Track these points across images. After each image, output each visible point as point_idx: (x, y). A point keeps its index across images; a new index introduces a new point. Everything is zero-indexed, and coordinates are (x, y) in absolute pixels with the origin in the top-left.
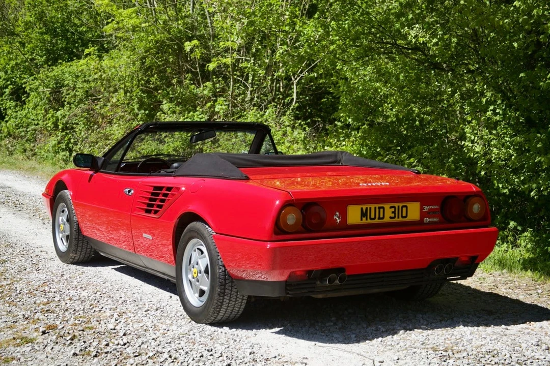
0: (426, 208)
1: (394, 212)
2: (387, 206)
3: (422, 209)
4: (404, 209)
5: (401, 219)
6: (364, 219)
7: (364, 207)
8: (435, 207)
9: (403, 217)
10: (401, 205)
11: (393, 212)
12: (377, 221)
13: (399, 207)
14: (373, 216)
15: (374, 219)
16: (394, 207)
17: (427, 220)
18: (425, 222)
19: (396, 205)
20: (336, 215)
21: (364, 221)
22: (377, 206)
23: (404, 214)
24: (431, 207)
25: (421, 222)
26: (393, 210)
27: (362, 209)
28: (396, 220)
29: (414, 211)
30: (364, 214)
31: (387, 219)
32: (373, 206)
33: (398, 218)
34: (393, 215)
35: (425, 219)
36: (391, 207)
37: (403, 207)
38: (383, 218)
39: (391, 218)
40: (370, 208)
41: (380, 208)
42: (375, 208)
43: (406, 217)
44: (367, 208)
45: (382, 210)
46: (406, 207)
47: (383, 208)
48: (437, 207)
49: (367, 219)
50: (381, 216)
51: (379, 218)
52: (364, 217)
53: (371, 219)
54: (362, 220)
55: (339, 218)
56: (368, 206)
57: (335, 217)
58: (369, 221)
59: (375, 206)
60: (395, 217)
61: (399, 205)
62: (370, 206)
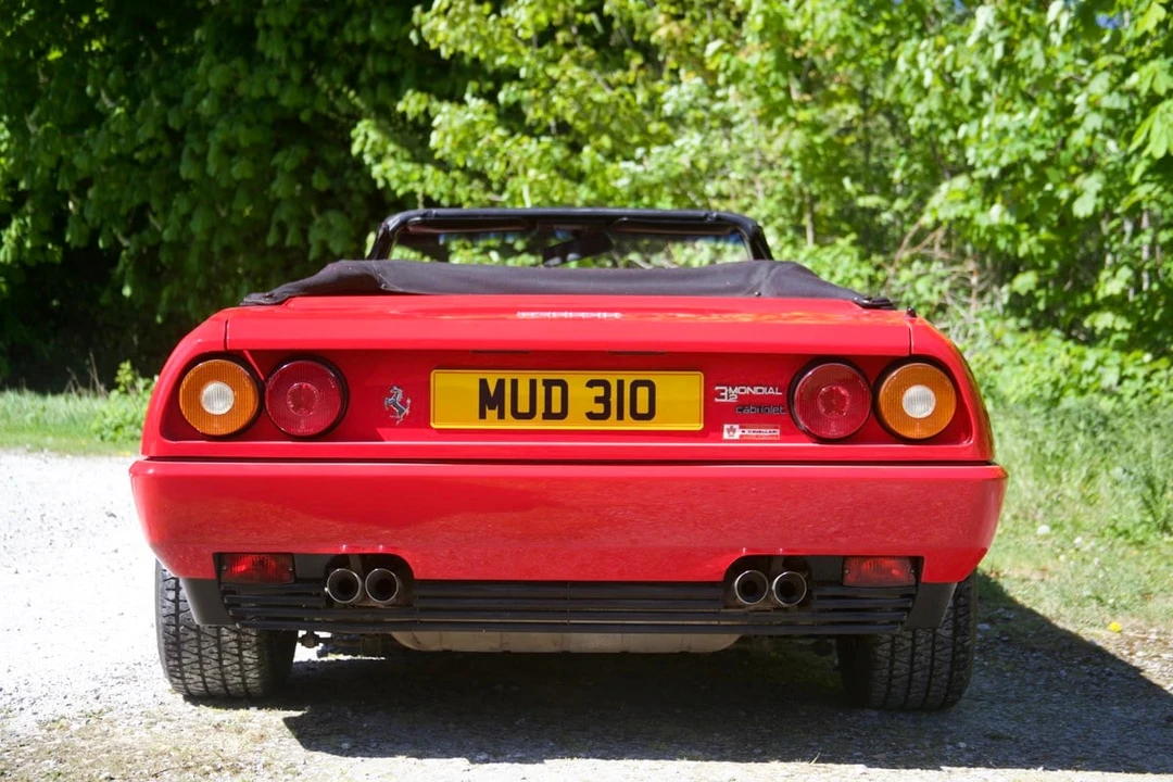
0: (732, 394)
1: (604, 400)
2: (577, 380)
3: (710, 393)
4: (643, 392)
5: (629, 423)
6: (492, 414)
7: (492, 379)
8: (764, 391)
9: (636, 417)
10: (629, 378)
11: (598, 400)
12: (538, 422)
13: (621, 384)
14: (523, 407)
15: (531, 415)
16: (606, 385)
17: (732, 430)
19: (612, 378)
20: (390, 395)
21: (492, 422)
22: (540, 376)
23: (643, 408)
24: (747, 389)
25: (708, 435)
26: (600, 391)
27: (483, 383)
28: (612, 423)
30: (490, 400)
31: (577, 420)
32: (524, 378)
33: (621, 418)
34: (600, 408)
35: (726, 427)
36: (591, 384)
37: (635, 385)
38: (563, 415)
39: (591, 416)
40: (514, 383)
41: (548, 384)
42: (533, 383)
43: (650, 417)
44: (501, 383)
45: (556, 391)
46: (651, 386)
47: (563, 385)
48: (772, 391)
49: (501, 416)
50: (556, 408)
51: (548, 415)
52: (492, 408)
53: (517, 415)
54: (482, 415)
55: (402, 405)
56: (508, 376)
57: (388, 403)
58: (509, 422)
59: (533, 377)
60: (605, 416)
61: (621, 378)
62: (514, 377)
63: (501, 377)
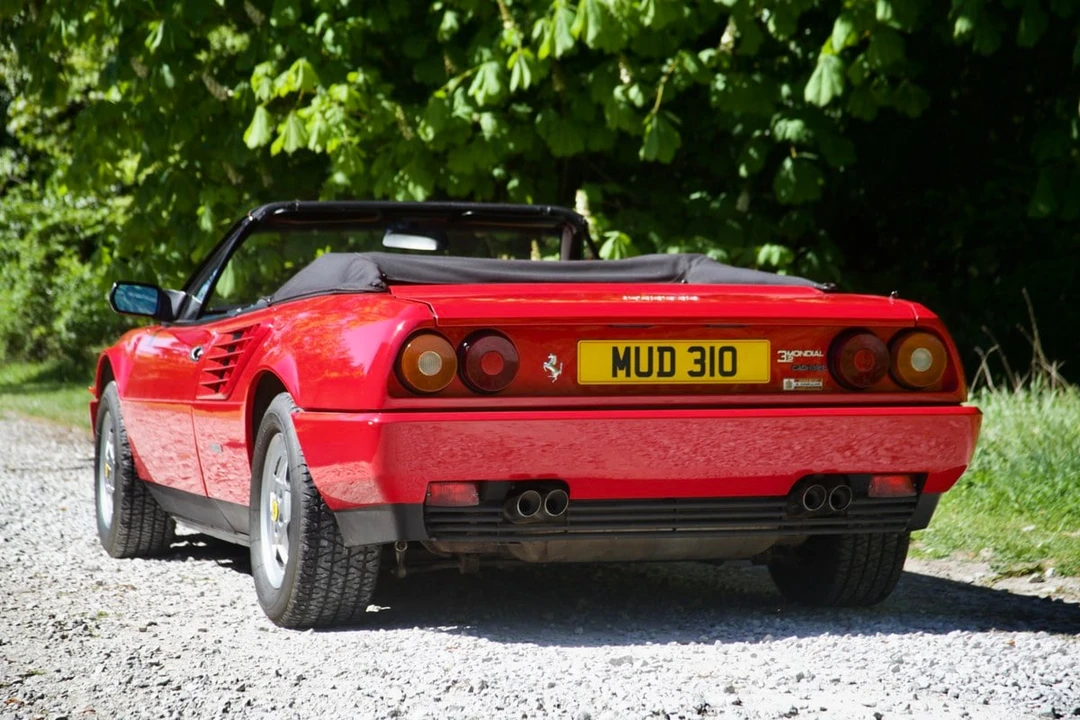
0: (788, 356)
1: (701, 362)
2: (681, 347)
3: (774, 356)
4: (728, 355)
5: (718, 379)
6: (621, 373)
7: (622, 346)
8: (812, 354)
9: (723, 373)
10: (718, 345)
11: (696, 362)
12: (654, 379)
13: (712, 349)
14: (644, 368)
15: (649, 373)
16: (701, 350)
17: (789, 383)
18: (785, 388)
19: (706, 344)
20: (548, 360)
21: (622, 377)
22: (656, 344)
23: (728, 367)
24: (800, 353)
25: (774, 387)
26: (697, 355)
27: (615, 350)
28: (706, 379)
29: (753, 361)
30: (620, 362)
31: (681, 376)
32: (644, 346)
33: (712, 374)
34: (697, 368)
35: (785, 381)
36: (692, 350)
37: (723, 350)
38: (672, 373)
39: (692, 374)
40: (637, 350)
41: (661, 350)
42: (650, 350)
43: (733, 372)
44: (628, 350)
45: (667, 355)
46: (733, 350)
47: (672, 350)
48: (818, 354)
49: (628, 374)
50: (667, 368)
51: (661, 373)
52: (621, 369)
53: (639, 374)
54: (615, 374)
55: (557, 367)
56: (633, 344)
57: (547, 366)
58: (634, 379)
59: (651, 345)
60: (702, 373)
61: (712, 345)
62: (637, 345)
63: (628, 345)
